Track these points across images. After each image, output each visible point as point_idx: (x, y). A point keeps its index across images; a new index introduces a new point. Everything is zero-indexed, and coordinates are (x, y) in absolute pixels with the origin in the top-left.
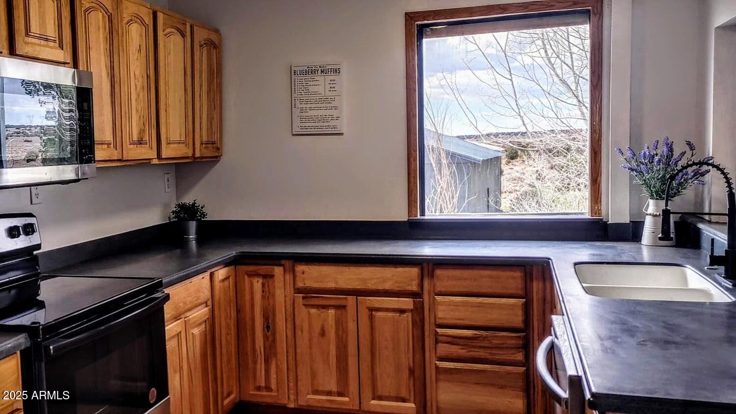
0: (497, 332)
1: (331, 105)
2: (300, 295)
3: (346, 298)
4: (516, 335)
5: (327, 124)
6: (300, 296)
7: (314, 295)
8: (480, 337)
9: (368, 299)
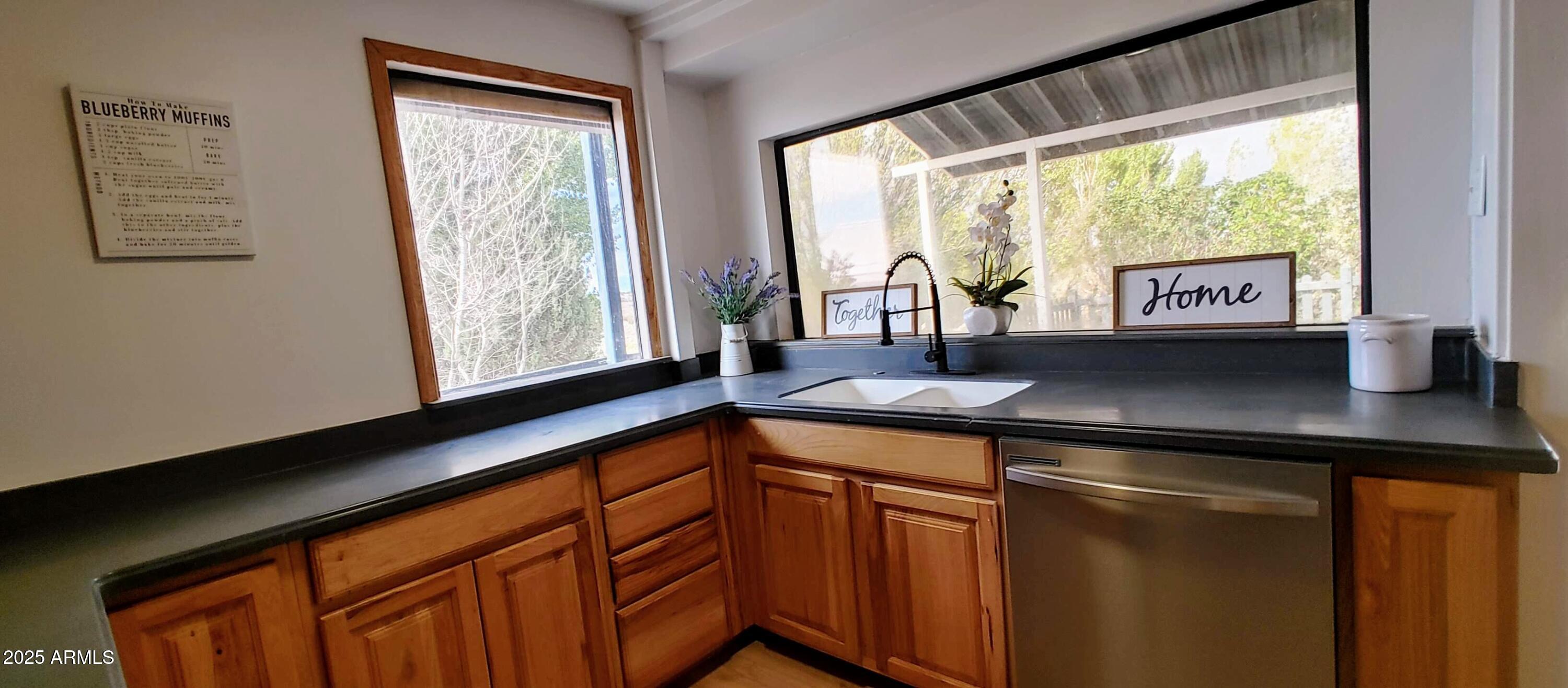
0: (686, 526)
1: (213, 194)
2: (337, 613)
3: (453, 572)
4: (703, 522)
5: (209, 235)
6: (339, 617)
7: (375, 598)
8: (669, 543)
9: (497, 556)
